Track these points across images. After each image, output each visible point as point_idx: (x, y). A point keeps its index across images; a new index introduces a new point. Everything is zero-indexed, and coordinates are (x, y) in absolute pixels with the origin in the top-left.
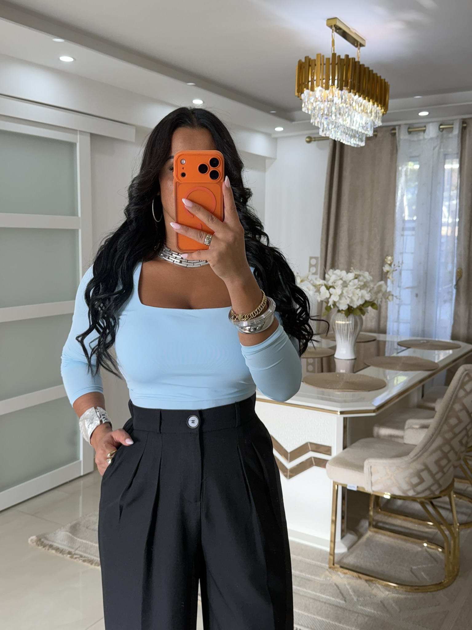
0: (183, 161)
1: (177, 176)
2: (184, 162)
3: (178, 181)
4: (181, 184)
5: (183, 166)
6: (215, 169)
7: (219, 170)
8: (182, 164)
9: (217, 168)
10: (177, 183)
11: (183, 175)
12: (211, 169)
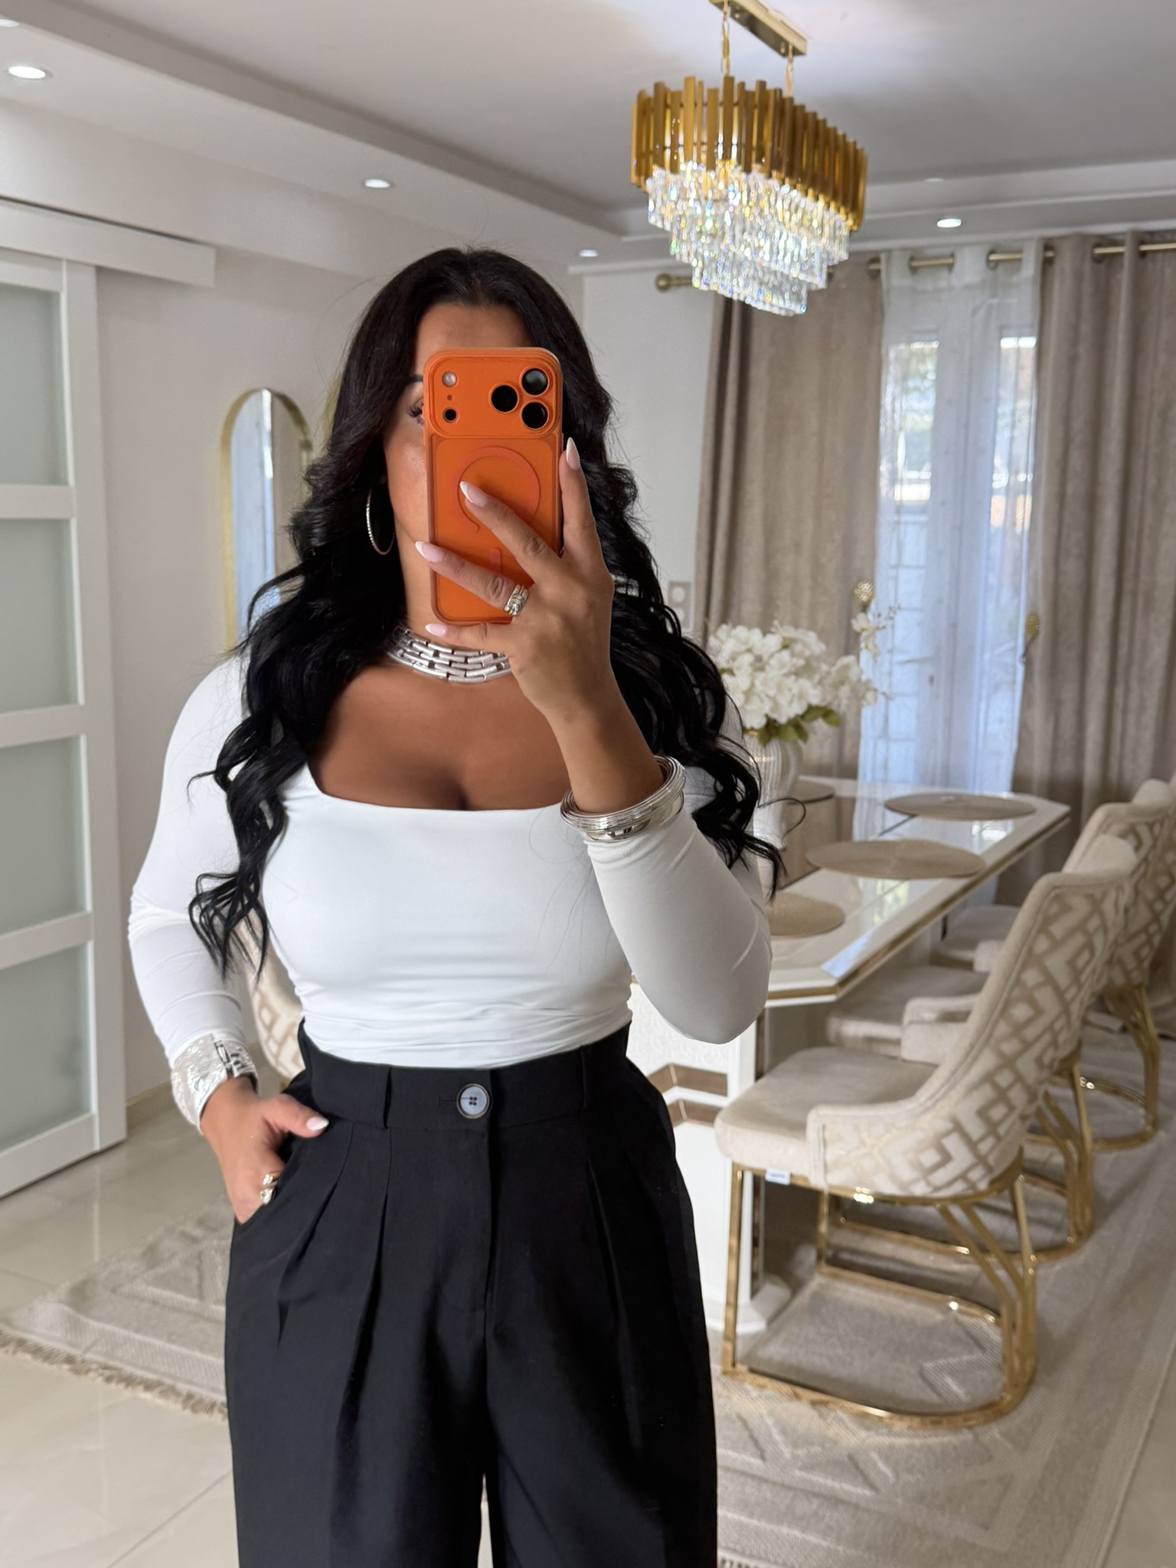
0: (450, 377)
1: (433, 417)
2: (453, 379)
3: (436, 432)
4: (445, 439)
5: (450, 391)
6: (537, 398)
7: (546, 403)
8: (447, 385)
9: (545, 394)
10: (434, 438)
11: (450, 415)
12: (526, 399)
